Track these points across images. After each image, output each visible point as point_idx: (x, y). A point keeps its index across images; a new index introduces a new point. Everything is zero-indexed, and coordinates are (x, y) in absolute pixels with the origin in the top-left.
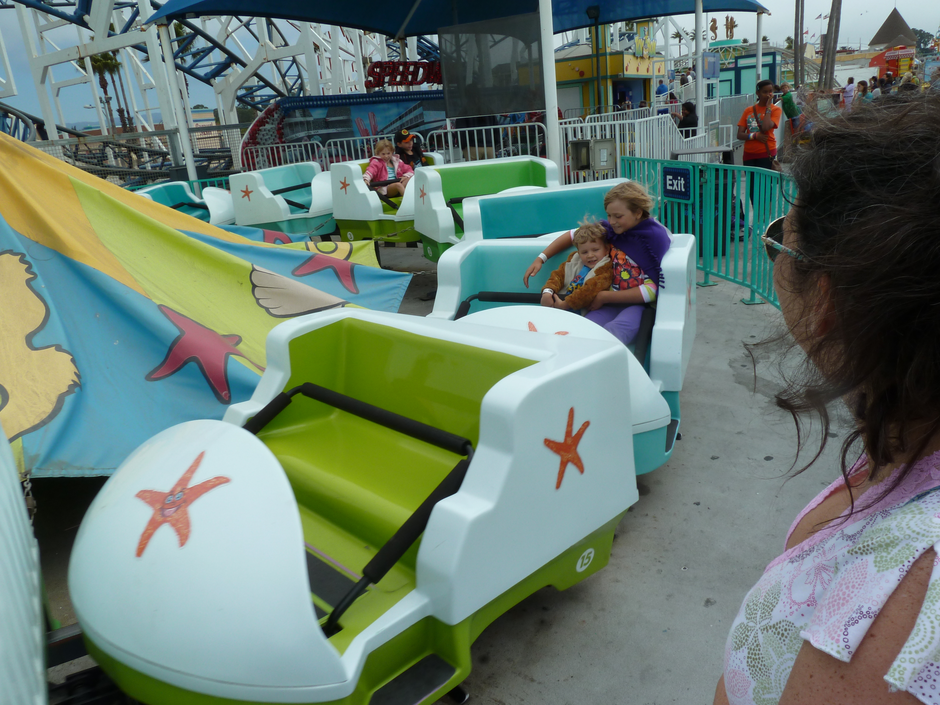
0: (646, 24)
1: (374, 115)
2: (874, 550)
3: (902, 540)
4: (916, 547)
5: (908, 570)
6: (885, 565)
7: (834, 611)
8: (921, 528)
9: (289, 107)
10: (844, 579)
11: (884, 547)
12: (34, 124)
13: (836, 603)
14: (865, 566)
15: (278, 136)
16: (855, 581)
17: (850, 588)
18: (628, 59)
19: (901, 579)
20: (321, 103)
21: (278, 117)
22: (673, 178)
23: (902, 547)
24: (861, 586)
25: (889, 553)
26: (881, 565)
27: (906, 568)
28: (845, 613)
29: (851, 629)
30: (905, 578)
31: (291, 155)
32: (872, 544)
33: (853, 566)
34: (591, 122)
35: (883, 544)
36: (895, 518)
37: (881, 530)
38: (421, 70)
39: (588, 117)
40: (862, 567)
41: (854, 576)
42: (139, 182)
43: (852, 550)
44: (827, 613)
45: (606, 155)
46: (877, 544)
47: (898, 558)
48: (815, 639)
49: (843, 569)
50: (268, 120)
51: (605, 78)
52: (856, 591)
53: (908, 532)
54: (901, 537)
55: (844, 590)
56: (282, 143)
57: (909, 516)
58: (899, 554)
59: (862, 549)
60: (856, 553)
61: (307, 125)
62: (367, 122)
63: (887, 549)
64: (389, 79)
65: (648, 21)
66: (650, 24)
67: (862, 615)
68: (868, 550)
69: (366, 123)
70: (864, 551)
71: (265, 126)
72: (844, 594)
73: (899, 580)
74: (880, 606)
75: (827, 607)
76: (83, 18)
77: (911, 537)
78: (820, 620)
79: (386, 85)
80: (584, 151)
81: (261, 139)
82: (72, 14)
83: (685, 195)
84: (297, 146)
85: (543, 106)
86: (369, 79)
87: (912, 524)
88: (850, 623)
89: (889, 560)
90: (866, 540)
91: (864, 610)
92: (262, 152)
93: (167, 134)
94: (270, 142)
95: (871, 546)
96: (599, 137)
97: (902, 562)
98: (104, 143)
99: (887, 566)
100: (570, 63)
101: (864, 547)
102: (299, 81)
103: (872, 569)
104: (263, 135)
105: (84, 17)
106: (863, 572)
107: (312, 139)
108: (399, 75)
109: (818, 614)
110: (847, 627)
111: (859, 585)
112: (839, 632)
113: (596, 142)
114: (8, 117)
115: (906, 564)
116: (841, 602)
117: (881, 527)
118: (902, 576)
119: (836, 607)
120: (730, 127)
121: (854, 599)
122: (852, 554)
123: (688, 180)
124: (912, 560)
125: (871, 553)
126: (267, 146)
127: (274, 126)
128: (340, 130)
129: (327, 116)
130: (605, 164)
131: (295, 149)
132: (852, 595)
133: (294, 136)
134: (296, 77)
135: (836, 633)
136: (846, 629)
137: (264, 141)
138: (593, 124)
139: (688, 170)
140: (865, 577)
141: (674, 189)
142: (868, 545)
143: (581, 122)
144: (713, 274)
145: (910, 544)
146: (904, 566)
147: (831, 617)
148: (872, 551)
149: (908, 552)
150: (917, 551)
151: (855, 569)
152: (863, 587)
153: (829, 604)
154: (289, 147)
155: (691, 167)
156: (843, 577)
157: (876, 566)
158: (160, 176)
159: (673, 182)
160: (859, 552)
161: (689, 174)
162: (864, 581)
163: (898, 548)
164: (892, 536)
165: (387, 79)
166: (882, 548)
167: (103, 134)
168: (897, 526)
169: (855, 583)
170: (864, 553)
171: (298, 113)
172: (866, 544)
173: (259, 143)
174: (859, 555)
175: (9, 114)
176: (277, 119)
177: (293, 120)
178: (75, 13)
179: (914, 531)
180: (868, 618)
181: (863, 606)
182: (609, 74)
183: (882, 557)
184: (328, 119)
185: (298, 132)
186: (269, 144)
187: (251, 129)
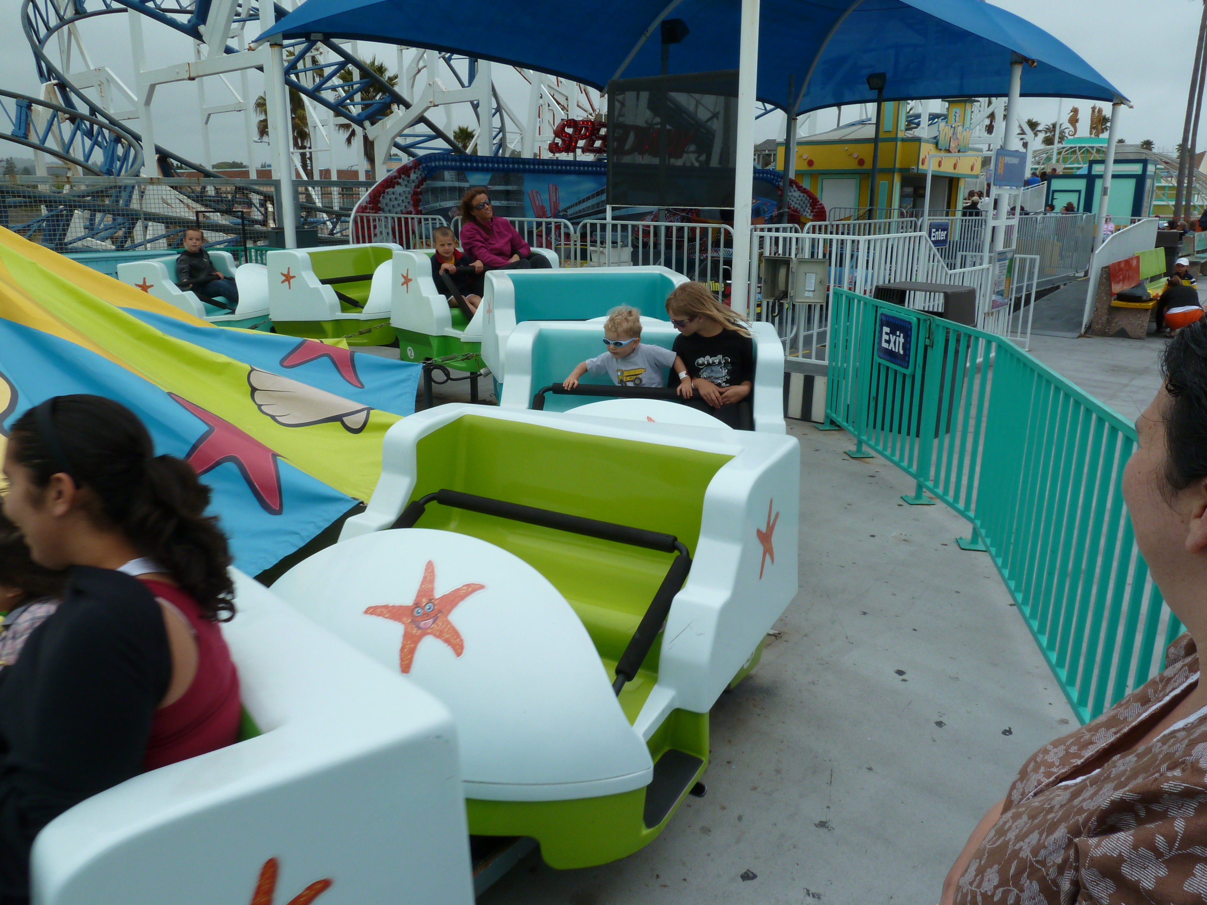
0: (963, 105)
1: (556, 189)
9: (436, 167)
12: (156, 154)
15: (412, 202)
20: (483, 166)
21: (417, 178)
22: (891, 332)
45: (814, 281)
50: (400, 181)
56: (418, 212)
62: (545, 196)
64: (585, 144)
66: (968, 105)
69: (544, 198)
71: (394, 187)
76: (198, 29)
79: (579, 151)
80: (782, 272)
81: (386, 205)
82: (186, 22)
83: (903, 360)
84: (430, 220)
86: (556, 141)
92: (386, 222)
94: (399, 209)
100: (847, 147)
104: (390, 199)
105: (199, 27)
108: (599, 139)
123: (909, 339)
126: (394, 215)
127: (408, 189)
133: (437, 204)
137: (390, 208)
139: (910, 323)
141: (890, 348)
155: (915, 320)
159: (890, 338)
161: (911, 329)
165: (581, 143)
171: (448, 175)
173: (381, 210)
175: (122, 140)
176: (413, 182)
177: (439, 184)
178: (189, 21)
182: (898, 166)
184: (489, 187)
185: (445, 200)
186: (396, 213)
187: (373, 190)
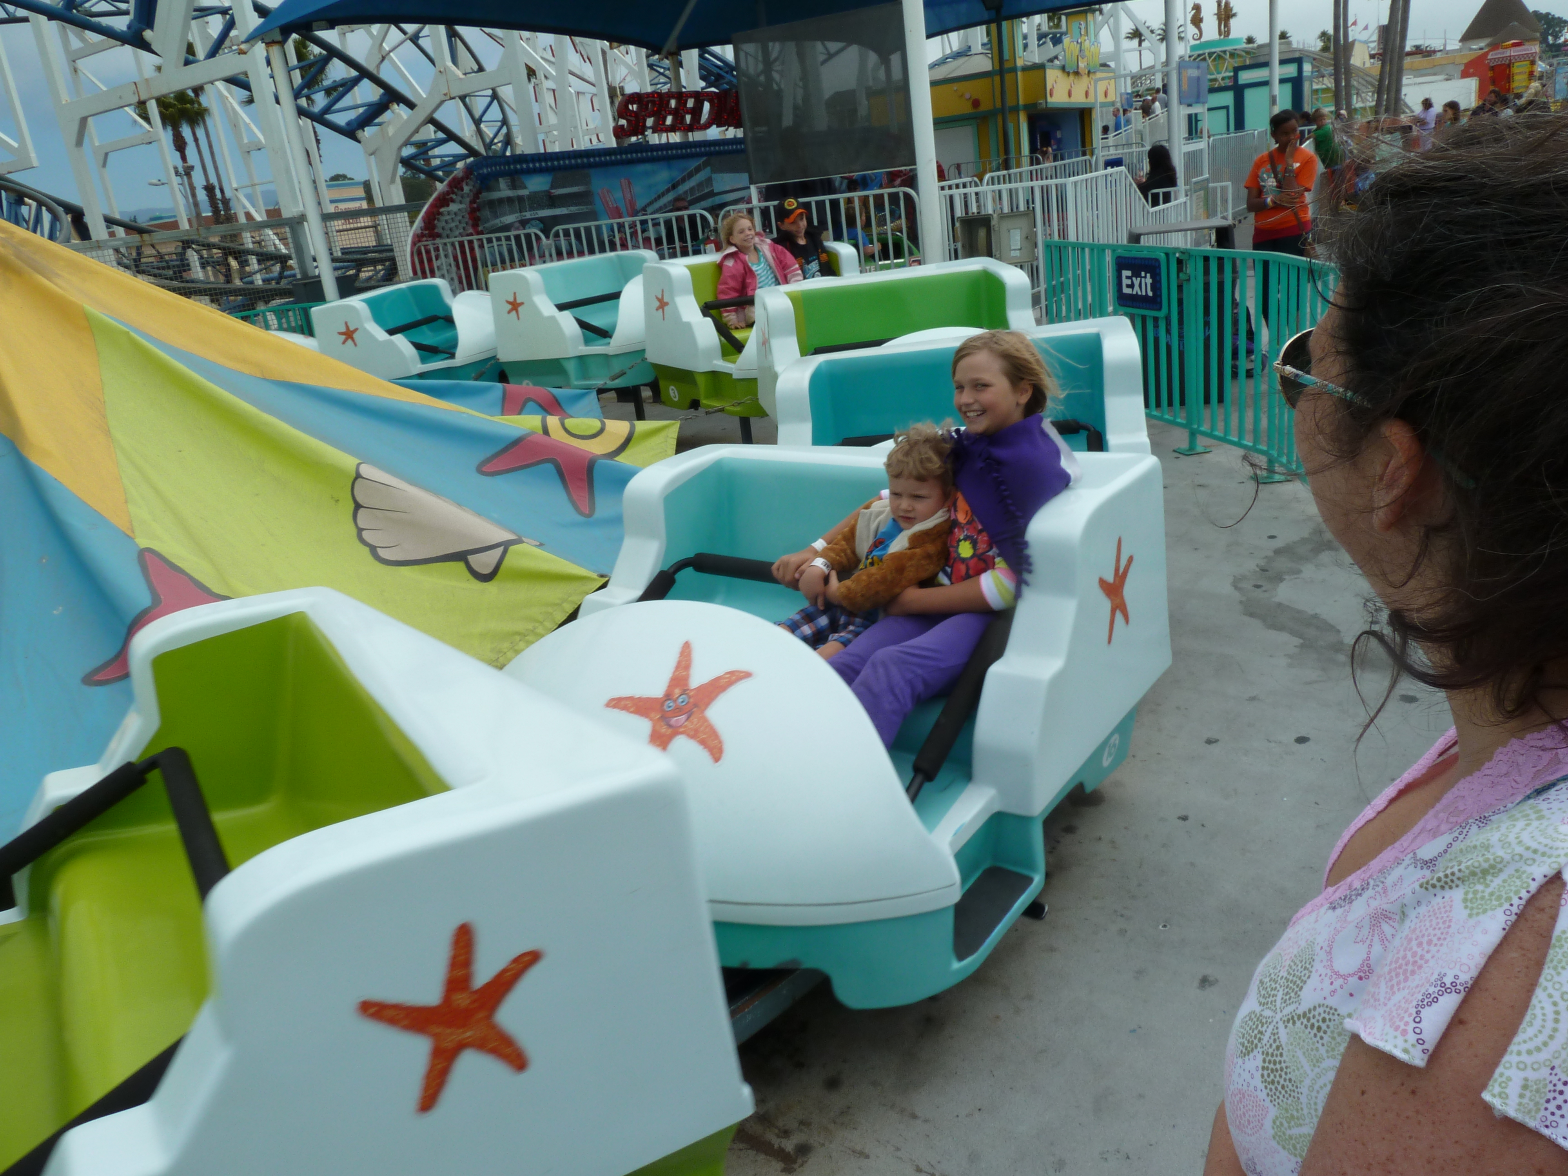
0: (1083, 16)
1: (629, 183)
2: (1463, 881)
3: (1508, 863)
4: (1531, 874)
5: (1518, 912)
6: (1482, 905)
7: (1398, 983)
8: (1540, 843)
9: (489, 174)
10: (1415, 930)
11: (1480, 875)
12: (67, 214)
13: (1401, 971)
14: (1448, 908)
15: (471, 222)
16: (1433, 933)
17: (1425, 945)
18: (1053, 76)
19: (1507, 928)
20: (541, 165)
21: (471, 190)
22: (1133, 276)
23: (1509, 875)
24: (1441, 941)
25: (1487, 886)
26: (1475, 905)
27: (1515, 909)
28: (1417, 986)
29: (1426, 1013)
30: (1514, 925)
31: (492, 254)
32: (1460, 870)
33: (1429, 908)
34: (993, 184)
35: (1478, 870)
36: (1497, 828)
37: (1475, 847)
38: (707, 106)
39: (987, 177)
40: (1443, 910)
41: (1431, 926)
42: (244, 306)
43: (1427, 883)
44: (1387, 987)
45: (1018, 238)
46: (1467, 871)
47: (1503, 893)
48: (1368, 1031)
49: (1412, 914)
50: (454, 197)
51: (1015, 109)
52: (1434, 949)
53: (1519, 849)
54: (1507, 857)
55: (1415, 948)
56: (478, 233)
57: (1521, 824)
58: (1504, 887)
59: (1444, 879)
60: (1434, 886)
61: (519, 203)
62: (618, 195)
63: (1485, 879)
64: (654, 122)
65: (1085, 12)
66: (1090, 16)
67: (1443, 989)
68: (1452, 881)
69: (618, 197)
70: (1446, 883)
71: (448, 206)
72: (1415, 954)
73: (1504, 929)
74: (1474, 973)
75: (1388, 977)
76: (142, 36)
77: (1524, 858)
78: (1375, 1000)
79: (649, 132)
80: (982, 233)
81: (443, 228)
82: (125, 29)
83: (1153, 301)
84: (503, 239)
85: (912, 159)
86: (620, 123)
87: (1525, 837)
88: (1425, 1003)
89: (1487, 897)
90: (1451, 865)
91: (1448, 981)
92: (445, 250)
93: (287, 224)
94: (457, 233)
95: (1458, 874)
96: (1006, 210)
97: (1509, 899)
98: (183, 242)
99: (1485, 907)
100: (955, 86)
101: (1446, 876)
102: (504, 130)
103: (1459, 913)
104: (446, 222)
105: (144, 33)
106: (1445, 919)
107: (527, 227)
108: (670, 114)
109: (1372, 990)
110: (1420, 1008)
111: (1439, 939)
112: (1407, 1019)
113: (1003, 217)
114: (24, 204)
115: (1516, 901)
116: (1410, 968)
117: (1474, 843)
118: (1509, 923)
119: (1402, 977)
120: (1226, 187)
121: (1432, 963)
122: (1427, 889)
123: (1158, 278)
124: (1525, 896)
125: (1457, 886)
126: (453, 239)
127: (463, 206)
128: (573, 209)
129: (552, 187)
130: (1017, 253)
131: (499, 243)
132: (1428, 956)
133: (497, 221)
134: (499, 124)
135: (1402, 1019)
136: (1418, 1012)
137: (449, 232)
138: (996, 187)
139: (1157, 260)
140: (1449, 927)
141: (1134, 293)
142: (1453, 874)
143: (976, 185)
144: (1204, 434)
145: (1522, 870)
146: (1512, 905)
147: (1394, 993)
148: (1459, 883)
149: (1518, 883)
150: (1534, 880)
151: (1431, 913)
152: (1445, 943)
153: (1389, 973)
154: (490, 241)
155: (1163, 255)
156: (1412, 927)
157: (1466, 907)
158: (277, 295)
159: (1132, 282)
160: (1438, 884)
161: (1159, 267)
162: (1447, 933)
163: (1503, 876)
164: (1491, 857)
165: (650, 122)
166: (1476, 878)
167: (182, 228)
168: (1500, 841)
169: (1431, 937)
170: (1447, 887)
171: (502, 183)
172: (1449, 872)
173: (439, 236)
174: (1438, 890)
175: (26, 200)
176: (468, 195)
177: (496, 195)
178: (129, 27)
179: (1528, 848)
180: (1454, 993)
181: (1445, 975)
182: (1021, 102)
183: (1475, 892)
184: (553, 191)
185: (504, 214)
186: (455, 237)
187: (426, 213)
